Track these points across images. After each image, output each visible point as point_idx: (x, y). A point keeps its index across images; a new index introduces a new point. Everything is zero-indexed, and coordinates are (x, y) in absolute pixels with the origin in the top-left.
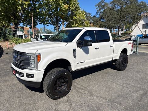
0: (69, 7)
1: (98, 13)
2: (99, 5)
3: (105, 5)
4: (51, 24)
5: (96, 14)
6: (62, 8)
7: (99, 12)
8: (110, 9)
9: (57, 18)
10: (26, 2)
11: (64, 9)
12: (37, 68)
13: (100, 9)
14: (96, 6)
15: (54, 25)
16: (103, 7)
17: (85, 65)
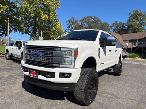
0: (49, 18)
1: (69, 29)
2: (70, 21)
3: (75, 22)
4: (26, 33)
5: (67, 29)
6: (42, 17)
7: (70, 27)
8: (80, 26)
9: (34, 28)
10: (4, 7)
11: (44, 19)
12: (74, 66)
13: (71, 25)
14: (67, 22)
15: (29, 35)
16: (74, 23)
17: (104, 66)
